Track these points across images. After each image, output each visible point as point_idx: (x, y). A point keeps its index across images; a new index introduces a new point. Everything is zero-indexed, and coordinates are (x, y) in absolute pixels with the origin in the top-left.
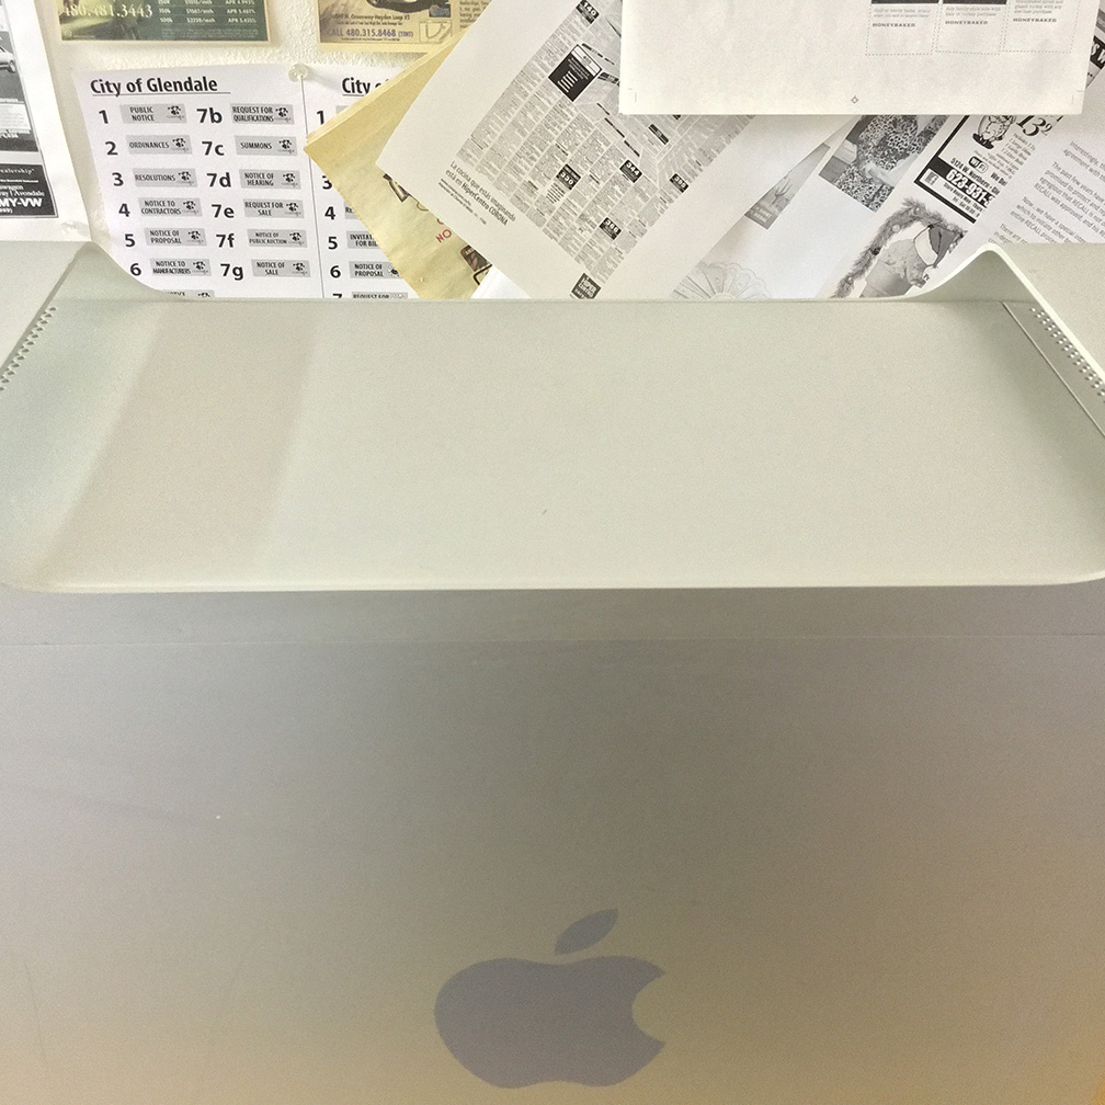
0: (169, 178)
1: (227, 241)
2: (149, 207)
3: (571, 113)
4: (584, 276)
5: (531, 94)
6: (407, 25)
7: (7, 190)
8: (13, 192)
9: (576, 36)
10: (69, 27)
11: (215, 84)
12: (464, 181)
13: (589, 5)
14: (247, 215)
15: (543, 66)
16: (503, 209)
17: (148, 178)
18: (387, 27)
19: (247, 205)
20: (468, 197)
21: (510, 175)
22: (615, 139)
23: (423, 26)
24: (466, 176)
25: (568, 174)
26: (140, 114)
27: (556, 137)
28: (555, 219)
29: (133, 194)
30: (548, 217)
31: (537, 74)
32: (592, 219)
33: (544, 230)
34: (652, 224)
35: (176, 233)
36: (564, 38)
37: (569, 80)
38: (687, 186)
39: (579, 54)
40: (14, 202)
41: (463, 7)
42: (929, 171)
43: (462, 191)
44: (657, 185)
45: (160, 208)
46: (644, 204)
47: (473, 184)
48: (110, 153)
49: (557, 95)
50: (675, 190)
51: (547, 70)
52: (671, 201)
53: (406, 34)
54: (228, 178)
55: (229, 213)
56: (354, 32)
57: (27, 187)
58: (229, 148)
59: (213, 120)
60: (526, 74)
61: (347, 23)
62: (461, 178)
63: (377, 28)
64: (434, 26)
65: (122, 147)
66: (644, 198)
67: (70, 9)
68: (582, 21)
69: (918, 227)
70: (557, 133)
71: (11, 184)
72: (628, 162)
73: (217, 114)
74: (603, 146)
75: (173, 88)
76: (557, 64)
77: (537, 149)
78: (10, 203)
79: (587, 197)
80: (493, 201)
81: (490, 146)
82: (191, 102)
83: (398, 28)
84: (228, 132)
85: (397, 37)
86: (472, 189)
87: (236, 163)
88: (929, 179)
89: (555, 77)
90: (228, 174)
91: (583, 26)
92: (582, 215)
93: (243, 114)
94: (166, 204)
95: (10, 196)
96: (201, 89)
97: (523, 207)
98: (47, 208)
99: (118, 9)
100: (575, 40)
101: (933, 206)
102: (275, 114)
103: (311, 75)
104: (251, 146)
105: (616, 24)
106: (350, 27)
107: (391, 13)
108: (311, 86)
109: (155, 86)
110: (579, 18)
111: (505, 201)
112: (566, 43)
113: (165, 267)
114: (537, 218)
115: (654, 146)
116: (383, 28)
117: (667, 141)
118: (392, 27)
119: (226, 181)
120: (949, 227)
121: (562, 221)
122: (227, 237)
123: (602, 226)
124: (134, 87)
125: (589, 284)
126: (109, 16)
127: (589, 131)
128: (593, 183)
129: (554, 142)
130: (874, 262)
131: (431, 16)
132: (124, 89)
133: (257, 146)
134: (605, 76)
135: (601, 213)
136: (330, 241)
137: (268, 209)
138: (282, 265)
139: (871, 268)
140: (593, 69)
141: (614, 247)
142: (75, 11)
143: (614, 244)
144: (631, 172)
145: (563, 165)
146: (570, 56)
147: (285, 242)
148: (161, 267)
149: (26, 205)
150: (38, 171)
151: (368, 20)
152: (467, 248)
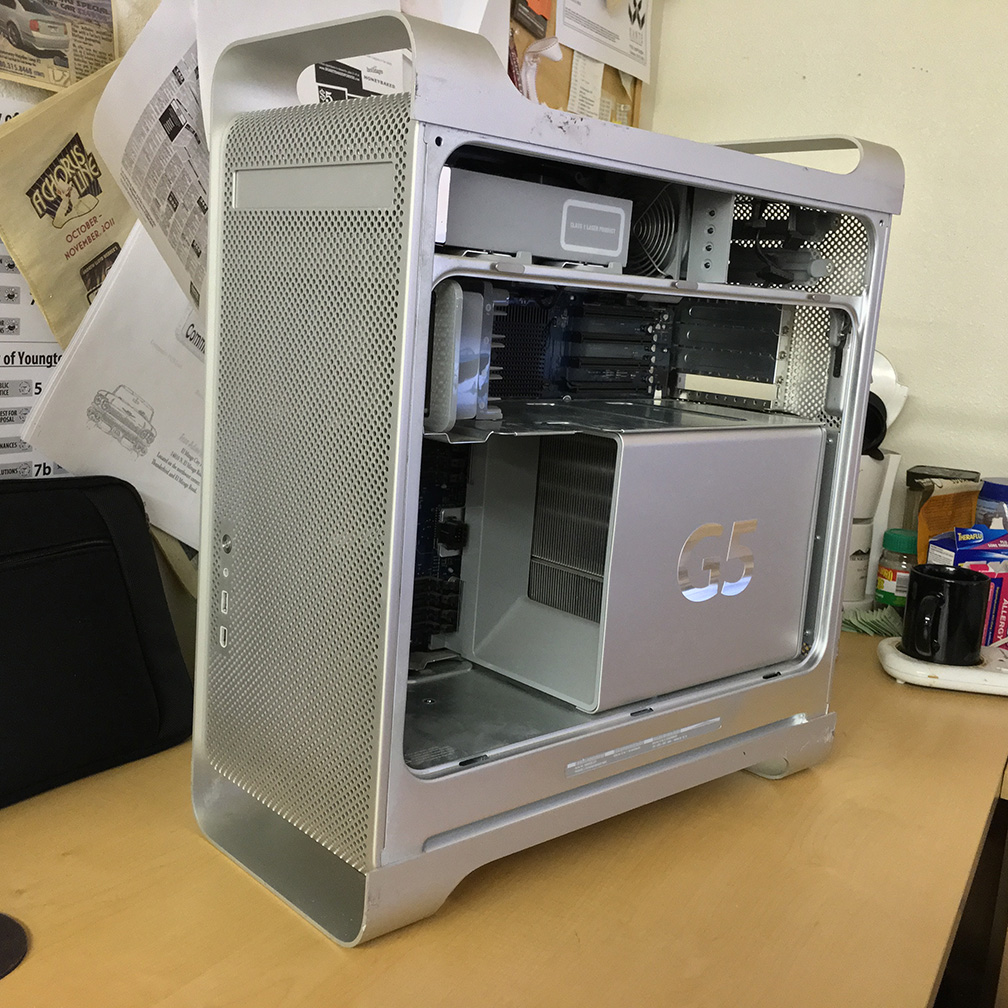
3: (171, 151)
4: (192, 283)
5: (151, 130)
6: (39, 67)
9: (173, 92)
13: (179, 71)
15: (156, 110)
16: (150, 216)
18: (25, 66)
21: (147, 190)
22: (194, 178)
23: (50, 70)
25: (173, 199)
27: (165, 167)
28: (172, 233)
30: (169, 231)
31: (153, 115)
32: (187, 238)
36: (167, 92)
37: (170, 124)
39: (175, 106)
49: (163, 135)
51: (158, 114)
53: (40, 74)
56: (2, 64)
60: (147, 113)
63: (19, 64)
64: (58, 72)
68: (176, 82)
70: (165, 165)
72: (201, 198)
74: (188, 182)
76: (163, 111)
77: (157, 176)
79: (183, 220)
80: (144, 206)
81: (134, 164)
83: (33, 69)
85: (33, 74)
89: (163, 120)
91: (176, 86)
92: (183, 234)
97: (157, 218)
100: (172, 95)
110: (174, 79)
111: (149, 209)
112: (168, 96)
114: (164, 228)
116: (23, 65)
118: (29, 66)
121: (175, 235)
123: (193, 246)
125: (195, 290)
127: (181, 168)
128: (184, 209)
129: (164, 172)
135: (191, 235)
140: (182, 119)
141: (200, 264)
143: (199, 262)
144: (202, 206)
145: (170, 191)
146: (170, 106)
151: (10, 57)
152: (85, 268)
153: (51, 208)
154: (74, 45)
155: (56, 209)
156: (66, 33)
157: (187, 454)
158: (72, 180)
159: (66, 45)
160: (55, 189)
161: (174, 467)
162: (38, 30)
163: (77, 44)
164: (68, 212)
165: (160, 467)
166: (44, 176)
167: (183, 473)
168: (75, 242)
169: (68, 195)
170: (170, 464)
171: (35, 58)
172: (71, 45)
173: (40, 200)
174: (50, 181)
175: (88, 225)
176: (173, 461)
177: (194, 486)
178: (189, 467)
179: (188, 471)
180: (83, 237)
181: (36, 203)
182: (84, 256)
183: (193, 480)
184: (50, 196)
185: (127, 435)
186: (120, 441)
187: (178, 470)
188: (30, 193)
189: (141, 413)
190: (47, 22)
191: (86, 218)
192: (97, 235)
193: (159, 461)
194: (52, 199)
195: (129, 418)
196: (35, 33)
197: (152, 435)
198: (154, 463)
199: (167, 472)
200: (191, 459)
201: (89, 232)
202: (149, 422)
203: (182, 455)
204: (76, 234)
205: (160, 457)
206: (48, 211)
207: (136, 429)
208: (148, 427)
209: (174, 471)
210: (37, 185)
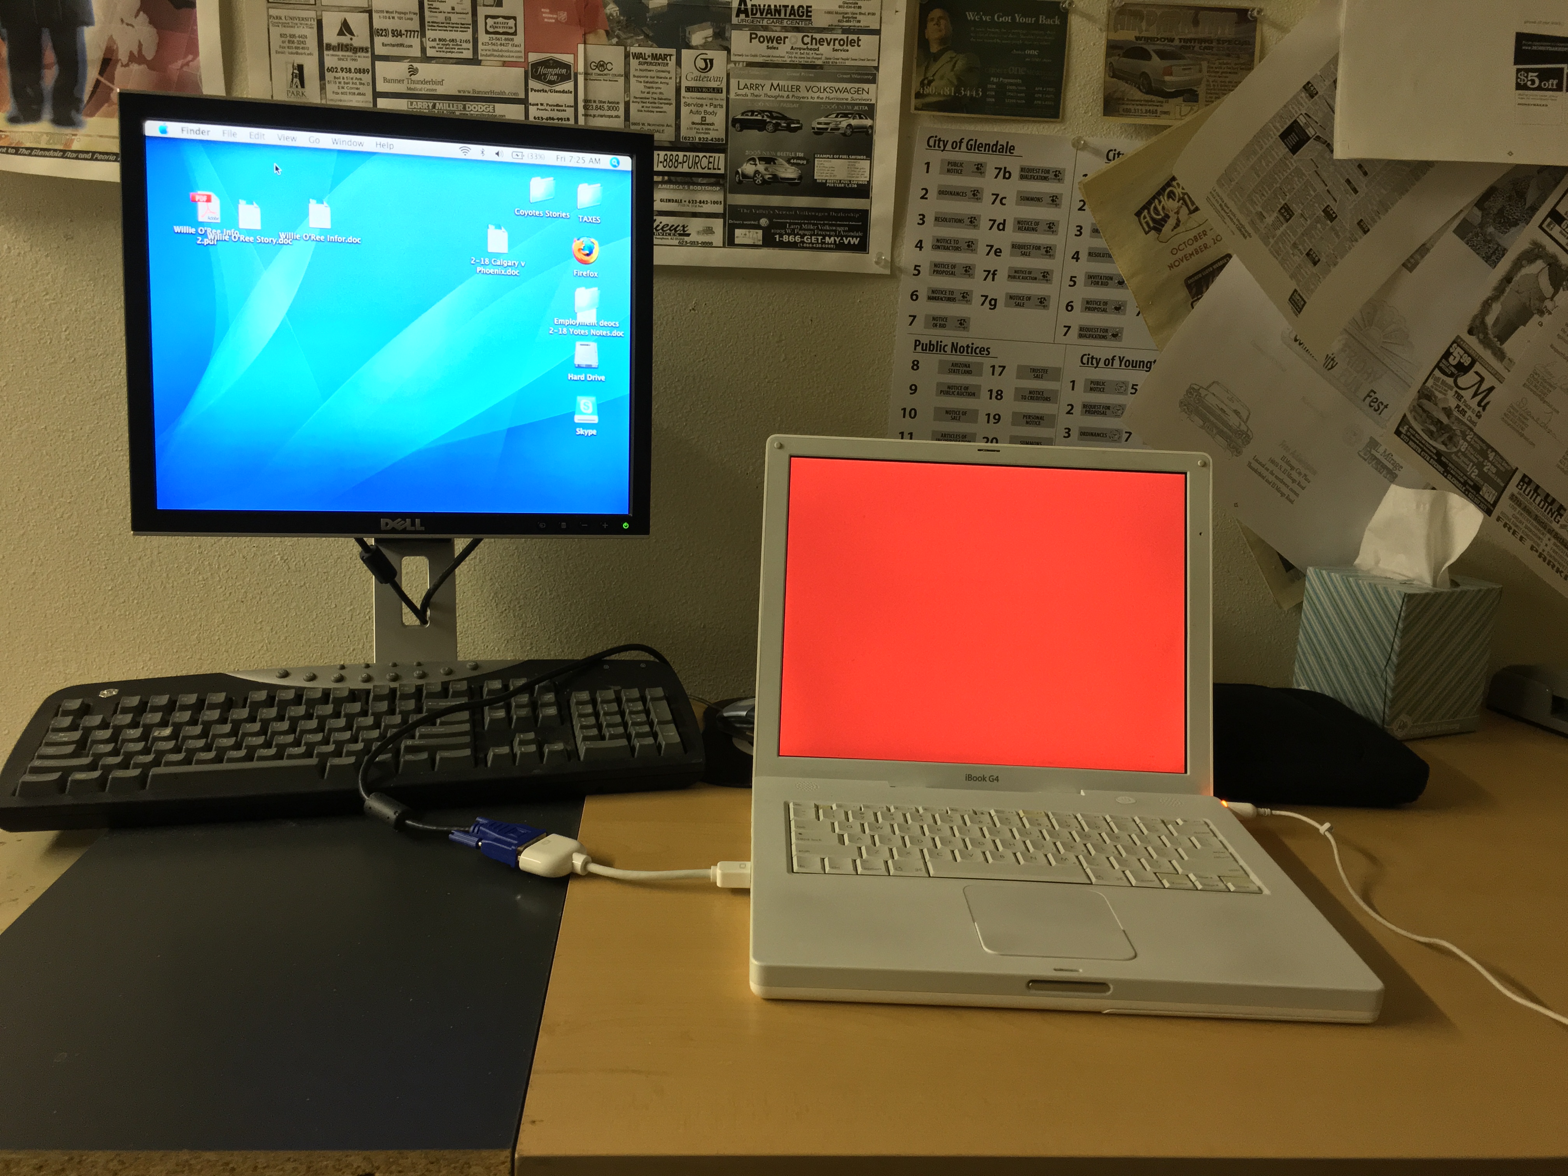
0: (960, 221)
1: (990, 276)
2: (939, 244)
3: (1292, 164)
4: (1295, 291)
5: (1265, 147)
6: (1166, 107)
7: (835, 231)
8: (840, 232)
9: (1301, 107)
10: (921, 101)
11: (1014, 149)
12: (1220, 202)
13: (1312, 86)
14: (1012, 255)
15: (1275, 127)
16: (1244, 228)
17: (945, 220)
18: (1151, 108)
19: (1014, 246)
20: (1222, 212)
21: (1248, 205)
22: (1320, 187)
23: (1178, 108)
24: (1221, 199)
25: (1286, 210)
26: (954, 168)
27: (1280, 181)
28: (1276, 243)
29: (931, 232)
30: (1272, 241)
31: (1271, 133)
32: (1300, 247)
33: (1270, 250)
34: (1342, 258)
35: (954, 266)
36: (1293, 108)
37: (1293, 139)
38: (1369, 230)
39: (1302, 121)
40: (837, 240)
41: (1209, 96)
42: (1549, 220)
43: (1219, 208)
44: (1348, 227)
45: (946, 245)
46: (1337, 240)
47: (1226, 205)
48: (922, 198)
49: (1283, 150)
50: (1360, 232)
51: (1278, 130)
52: (1357, 241)
53: (1165, 113)
54: (1004, 224)
55: (998, 252)
56: (1129, 111)
57: (852, 229)
58: (1011, 201)
59: (1004, 177)
60: (1263, 133)
61: (1123, 104)
62: (1220, 201)
63: (1144, 108)
64: (1185, 109)
65: (933, 194)
66: (1338, 236)
67: (923, 89)
68: (1306, 97)
69: (1540, 264)
70: (1280, 179)
71: (840, 226)
72: (1328, 206)
73: (1009, 172)
74: (1312, 193)
75: (983, 149)
76: (1286, 127)
77: (1267, 189)
78: (835, 240)
79: (1298, 230)
80: (1238, 220)
81: (1236, 181)
82: (992, 161)
83: (1159, 109)
84: (1013, 187)
85: (1158, 115)
86: (1225, 208)
87: (1014, 211)
88: (1549, 225)
89: (1284, 136)
90: (1005, 220)
91: (1307, 100)
92: (1295, 243)
93: (1027, 174)
94: (952, 242)
95: (836, 236)
96: (1002, 152)
97: (1257, 230)
98: (862, 247)
99: (957, 90)
100: (1300, 110)
101: (1551, 248)
102: (1051, 175)
103: (1085, 147)
104: (1028, 199)
105: (1329, 100)
106: (1125, 107)
107: (1155, 98)
108: (1084, 156)
109: (971, 145)
110: (1303, 95)
111: (1245, 222)
112: (1293, 111)
113: (937, 295)
114: (1265, 239)
115: (1348, 195)
116: (1148, 108)
117: (1357, 192)
118: (1155, 108)
119: (1002, 226)
120: (1563, 268)
121: (1281, 245)
122: (992, 272)
123: (1308, 254)
124: (956, 145)
125: (1298, 298)
126: (950, 95)
127: (1303, 179)
128: (1302, 219)
129: (1278, 185)
130: (1508, 290)
131: (1184, 101)
132: (949, 147)
133: (1032, 199)
134: (1318, 138)
135: (1308, 244)
136: (1071, 280)
137: (1028, 251)
138: (1029, 298)
139: (1505, 294)
140: (1310, 132)
141: (1315, 272)
142: (928, 90)
143: (1315, 270)
144: (1329, 215)
145: (1283, 202)
146: (1296, 121)
147: (1036, 279)
148: (935, 295)
149: (846, 242)
150: (864, 215)
151: (1138, 103)
152: (1190, 278)
153: (1158, 226)
154: (1208, 81)
155: (1163, 226)
156: (1200, 71)
157: (1288, 463)
158: (1183, 199)
159: (1198, 82)
160: (1163, 208)
161: (1272, 473)
162: (1171, 74)
163: (1211, 79)
164: (1175, 228)
165: (1256, 471)
166: (1154, 198)
167: (1282, 481)
168: (1180, 254)
169: (1177, 213)
170: (1267, 470)
171: (1161, 99)
172: (1205, 79)
173: (1148, 219)
174: (1160, 202)
175: (1196, 239)
176: (1271, 467)
177: (1292, 496)
178: (1289, 476)
179: (1288, 481)
180: (1190, 249)
181: (1143, 221)
182: (1190, 267)
183: (1291, 490)
184: (1158, 214)
185: (1221, 433)
186: (1213, 438)
187: (1276, 477)
188: (1138, 214)
189: (1236, 412)
190: (1180, 65)
191: (1194, 233)
192: (1206, 248)
193: (1255, 465)
194: (1160, 217)
195: (1222, 415)
196: (1167, 78)
197: (1249, 436)
198: (1250, 465)
199: (1263, 477)
200: (1292, 468)
201: (1196, 245)
202: (1245, 423)
203: (1281, 463)
204: (1181, 248)
205: (1257, 461)
206: (1155, 228)
207: (1230, 428)
208: (1244, 428)
209: (1271, 478)
210: (1146, 206)
